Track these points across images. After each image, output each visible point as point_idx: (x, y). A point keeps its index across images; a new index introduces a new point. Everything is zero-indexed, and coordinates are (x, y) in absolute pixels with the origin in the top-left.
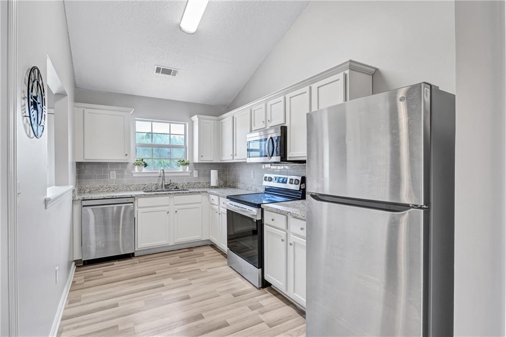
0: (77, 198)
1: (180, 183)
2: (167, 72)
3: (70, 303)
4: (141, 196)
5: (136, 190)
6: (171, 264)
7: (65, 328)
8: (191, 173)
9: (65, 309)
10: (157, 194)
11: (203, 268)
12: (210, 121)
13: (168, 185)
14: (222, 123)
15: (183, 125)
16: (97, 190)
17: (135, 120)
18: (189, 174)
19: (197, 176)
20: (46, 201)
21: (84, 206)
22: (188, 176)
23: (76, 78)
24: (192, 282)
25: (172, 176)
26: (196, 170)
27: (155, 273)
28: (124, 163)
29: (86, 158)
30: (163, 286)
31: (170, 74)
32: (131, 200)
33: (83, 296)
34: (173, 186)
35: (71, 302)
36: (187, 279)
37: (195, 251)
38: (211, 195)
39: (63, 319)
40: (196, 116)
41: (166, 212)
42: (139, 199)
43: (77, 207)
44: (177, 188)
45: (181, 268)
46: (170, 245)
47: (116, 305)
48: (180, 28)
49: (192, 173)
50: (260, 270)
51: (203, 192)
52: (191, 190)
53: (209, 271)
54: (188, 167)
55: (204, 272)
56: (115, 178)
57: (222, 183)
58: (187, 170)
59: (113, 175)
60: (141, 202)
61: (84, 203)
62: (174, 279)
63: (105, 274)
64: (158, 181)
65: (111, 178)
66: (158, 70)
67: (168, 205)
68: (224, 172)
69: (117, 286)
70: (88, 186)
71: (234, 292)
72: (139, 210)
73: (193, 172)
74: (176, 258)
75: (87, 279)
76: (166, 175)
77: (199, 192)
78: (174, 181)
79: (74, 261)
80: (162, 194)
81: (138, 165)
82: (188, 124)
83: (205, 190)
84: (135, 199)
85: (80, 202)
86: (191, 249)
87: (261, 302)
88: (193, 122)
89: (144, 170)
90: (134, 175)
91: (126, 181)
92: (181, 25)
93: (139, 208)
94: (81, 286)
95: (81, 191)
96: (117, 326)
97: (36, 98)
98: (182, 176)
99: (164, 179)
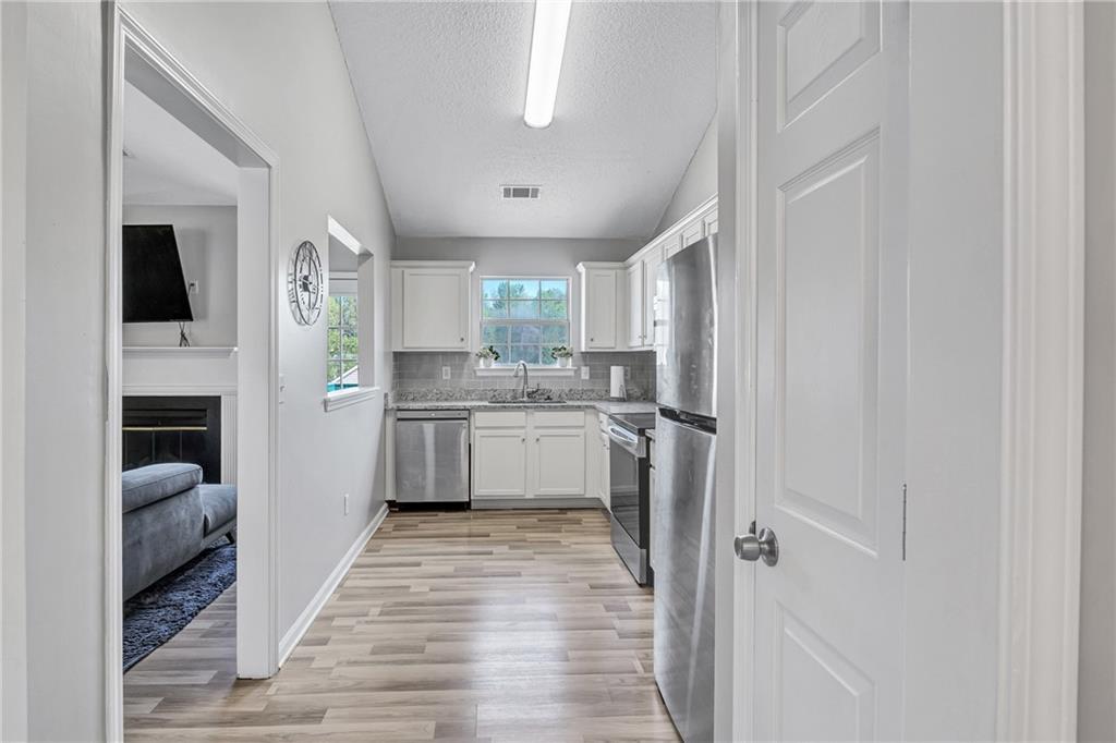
0: (391, 405)
1: (555, 389)
2: (521, 193)
3: (367, 551)
4: (479, 409)
5: (481, 400)
6: (518, 528)
7: (353, 576)
8: (576, 371)
9: (360, 556)
10: (505, 407)
11: (564, 542)
12: (608, 272)
13: (533, 392)
14: (630, 274)
15: (565, 282)
16: (424, 397)
17: (482, 279)
18: (572, 373)
19: (587, 378)
20: (325, 403)
21: (399, 419)
22: (570, 377)
23: (394, 223)
24: (536, 557)
25: (543, 377)
26: (586, 365)
27: (488, 536)
28: (462, 353)
29: (406, 345)
30: (491, 553)
31: (527, 196)
32: (465, 414)
33: (385, 546)
34: (542, 394)
35: (369, 550)
36: (531, 551)
37: (570, 515)
38: (601, 414)
39: (352, 567)
40: (580, 264)
41: (520, 439)
42: (477, 414)
43: (390, 421)
44: (549, 398)
45: (531, 536)
46: (527, 497)
47: (418, 565)
48: (525, 123)
49: (578, 372)
50: (644, 551)
51: (587, 406)
52: (570, 403)
53: (573, 546)
54: (570, 360)
55: (565, 546)
56: (449, 377)
57: (636, 391)
58: (570, 366)
59: (446, 372)
60: (479, 419)
61: (401, 415)
62: (511, 548)
63: (421, 526)
64: (518, 385)
65: (444, 377)
66: (507, 193)
67: (523, 427)
68: (643, 369)
69: (428, 542)
70: (411, 390)
71: (594, 582)
72: (477, 431)
73: (579, 369)
74: (533, 520)
75: (397, 528)
76: (529, 374)
77: (579, 407)
78: (545, 386)
79: (387, 502)
80: (513, 407)
81: (485, 356)
82: (571, 279)
83: (592, 403)
84: (470, 414)
85: (393, 413)
86: (563, 510)
87: (630, 604)
88: (580, 274)
89: (494, 365)
90: (479, 374)
91: (465, 382)
92: (526, 118)
93: (476, 428)
94: (387, 535)
95: (400, 397)
96: (409, 587)
97: (306, 278)
98: (559, 377)
99: (526, 382)
